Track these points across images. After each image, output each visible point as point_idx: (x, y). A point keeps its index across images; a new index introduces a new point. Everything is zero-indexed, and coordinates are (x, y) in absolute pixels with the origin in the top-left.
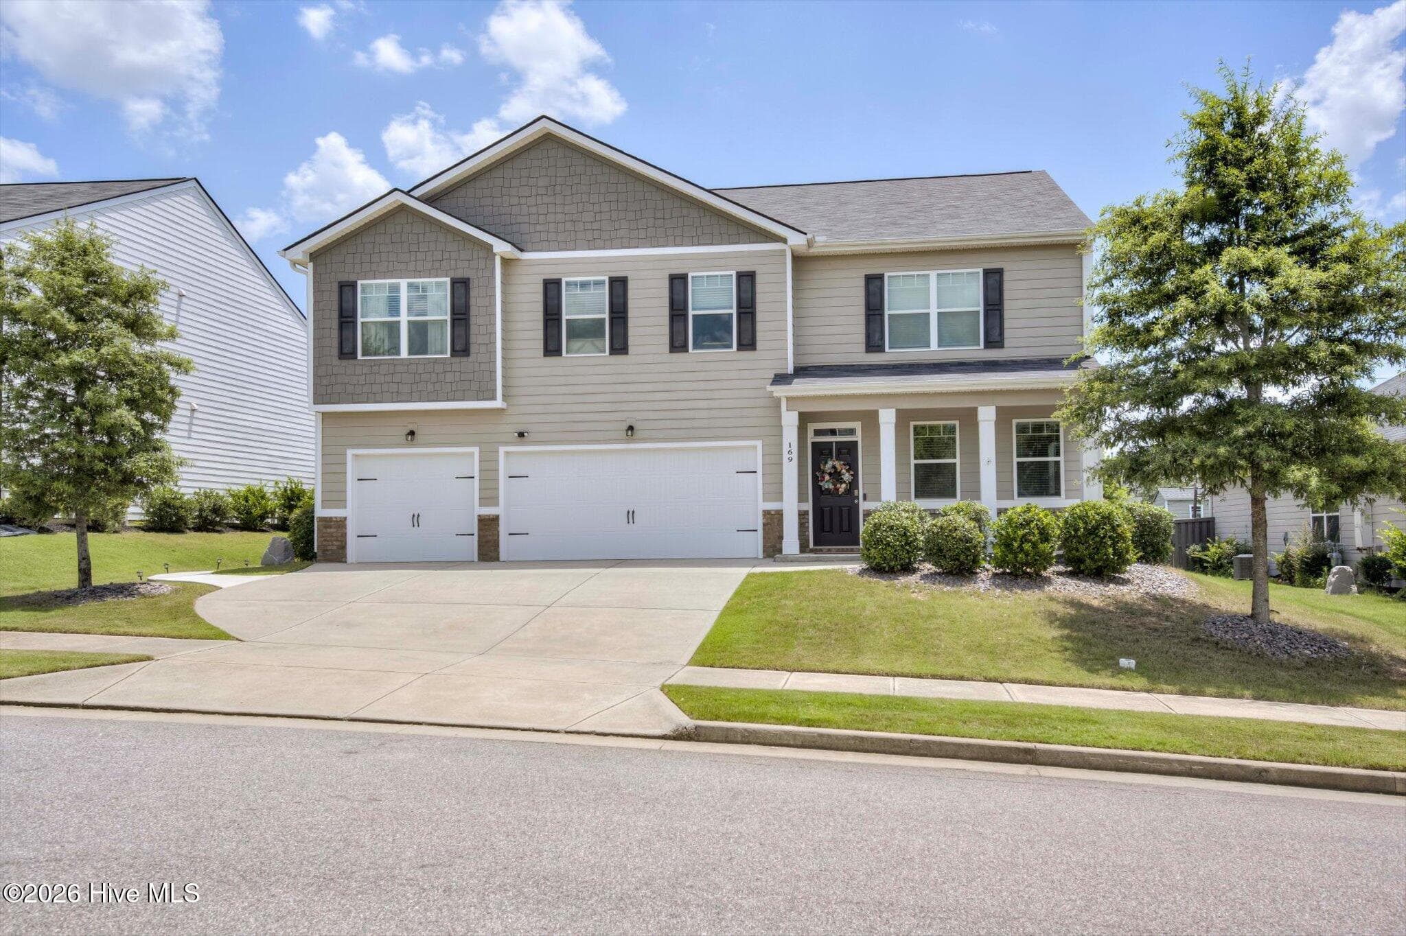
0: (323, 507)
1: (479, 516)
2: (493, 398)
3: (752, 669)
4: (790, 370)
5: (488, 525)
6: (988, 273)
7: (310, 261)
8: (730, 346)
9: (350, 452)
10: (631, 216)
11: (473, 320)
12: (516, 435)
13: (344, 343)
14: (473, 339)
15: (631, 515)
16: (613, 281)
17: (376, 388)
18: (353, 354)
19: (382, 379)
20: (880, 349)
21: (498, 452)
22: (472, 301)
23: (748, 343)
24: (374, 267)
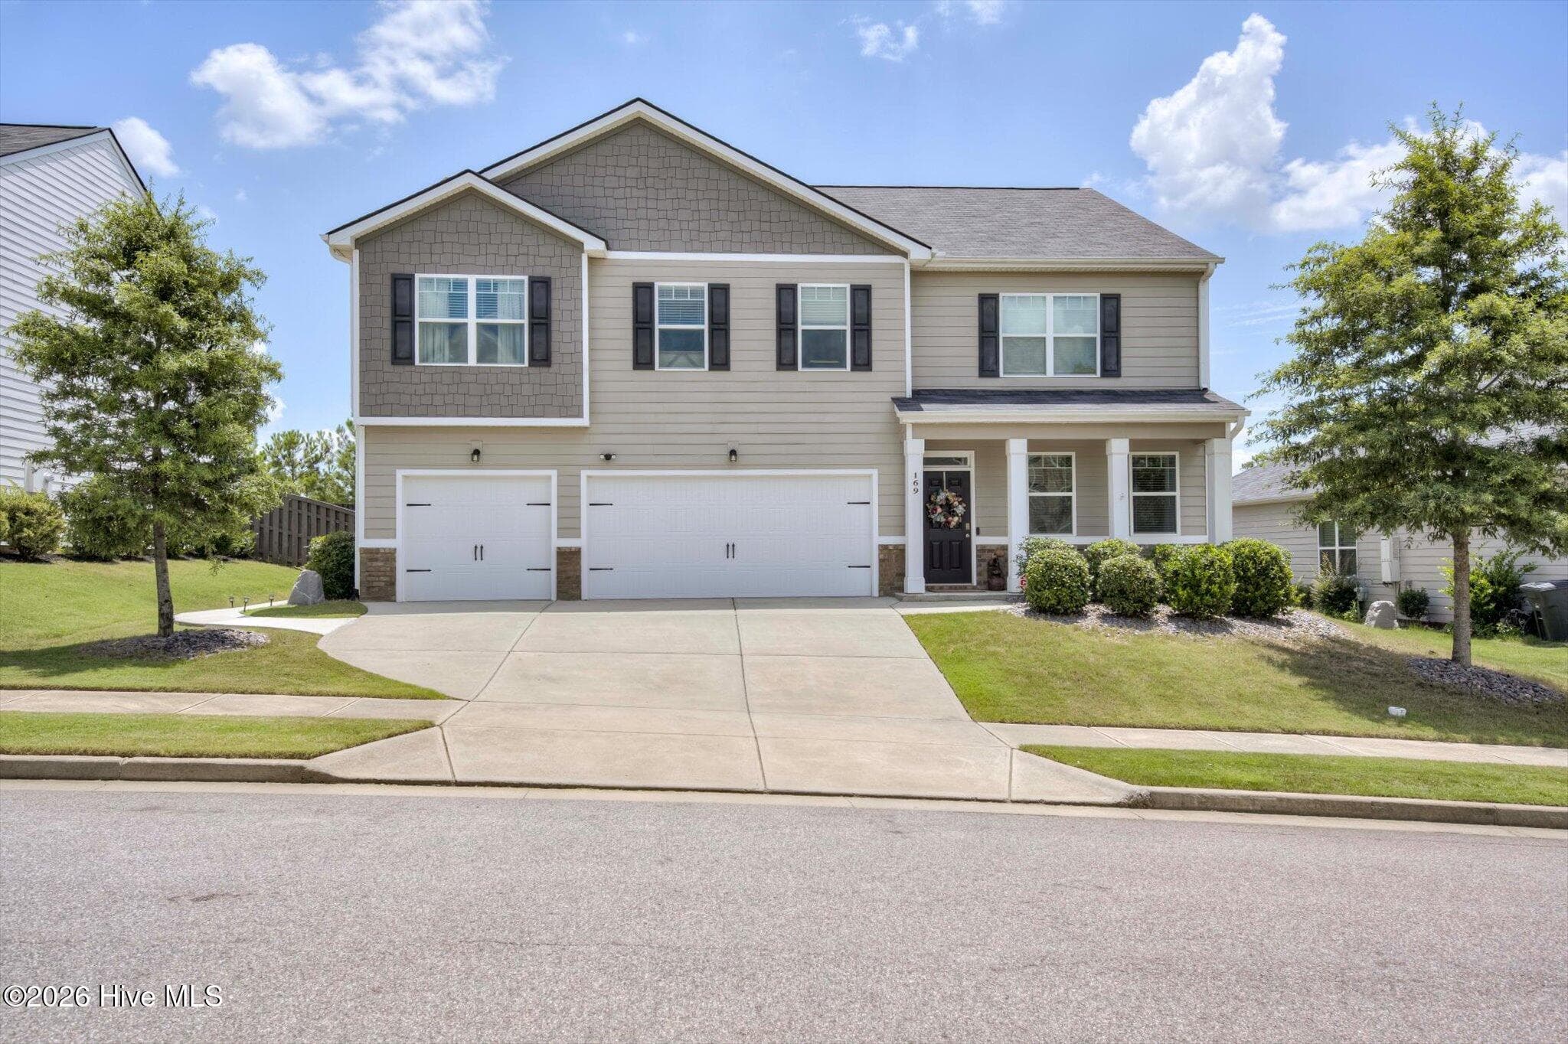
0: (366, 537)
1: (559, 548)
2: (580, 415)
3: (1045, 724)
4: (909, 394)
5: (568, 559)
6: (1105, 298)
7: (356, 248)
8: (843, 365)
9: (400, 473)
10: (733, 216)
11: (554, 326)
12: (602, 457)
13: (398, 346)
14: (554, 347)
15: (730, 549)
16: (713, 288)
17: (438, 400)
18: (410, 359)
19: (445, 389)
20: (995, 374)
21: (579, 476)
22: (554, 304)
23: (863, 362)
24: (436, 258)
